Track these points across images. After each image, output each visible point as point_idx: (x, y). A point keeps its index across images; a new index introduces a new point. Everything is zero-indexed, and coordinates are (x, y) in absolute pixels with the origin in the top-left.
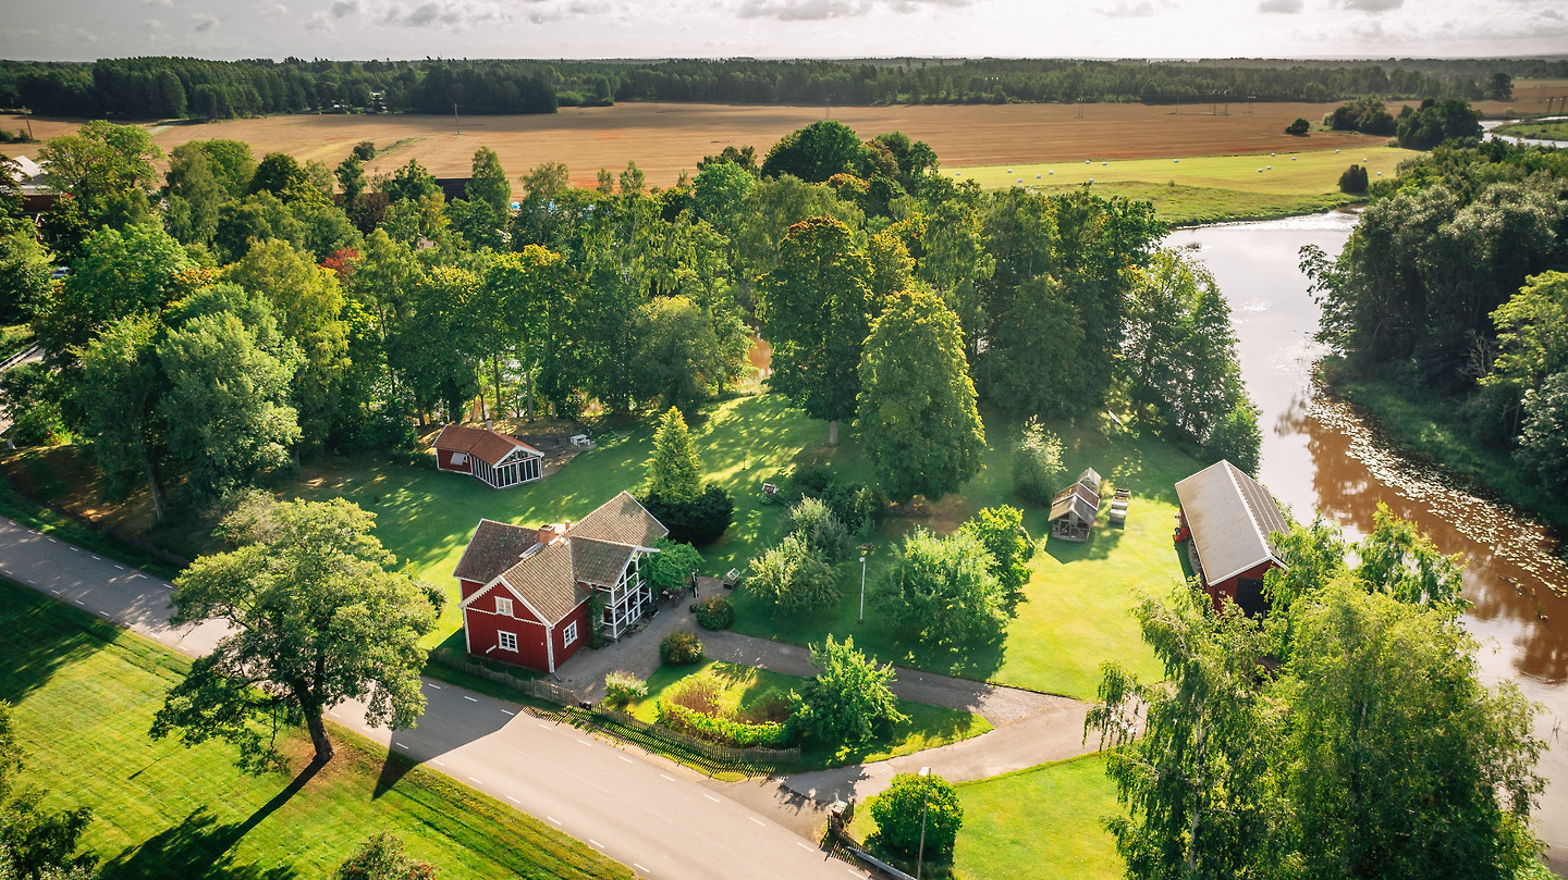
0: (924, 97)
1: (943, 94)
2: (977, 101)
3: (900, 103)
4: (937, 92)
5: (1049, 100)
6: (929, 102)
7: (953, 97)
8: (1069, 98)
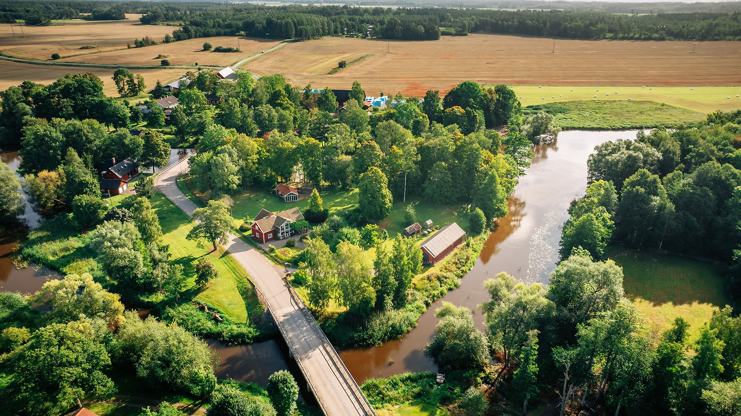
0: (621, 35)
1: (631, 35)
2: (649, 39)
3: (607, 39)
4: (628, 34)
5: (692, 39)
6: (623, 39)
7: (637, 36)
8: (703, 38)
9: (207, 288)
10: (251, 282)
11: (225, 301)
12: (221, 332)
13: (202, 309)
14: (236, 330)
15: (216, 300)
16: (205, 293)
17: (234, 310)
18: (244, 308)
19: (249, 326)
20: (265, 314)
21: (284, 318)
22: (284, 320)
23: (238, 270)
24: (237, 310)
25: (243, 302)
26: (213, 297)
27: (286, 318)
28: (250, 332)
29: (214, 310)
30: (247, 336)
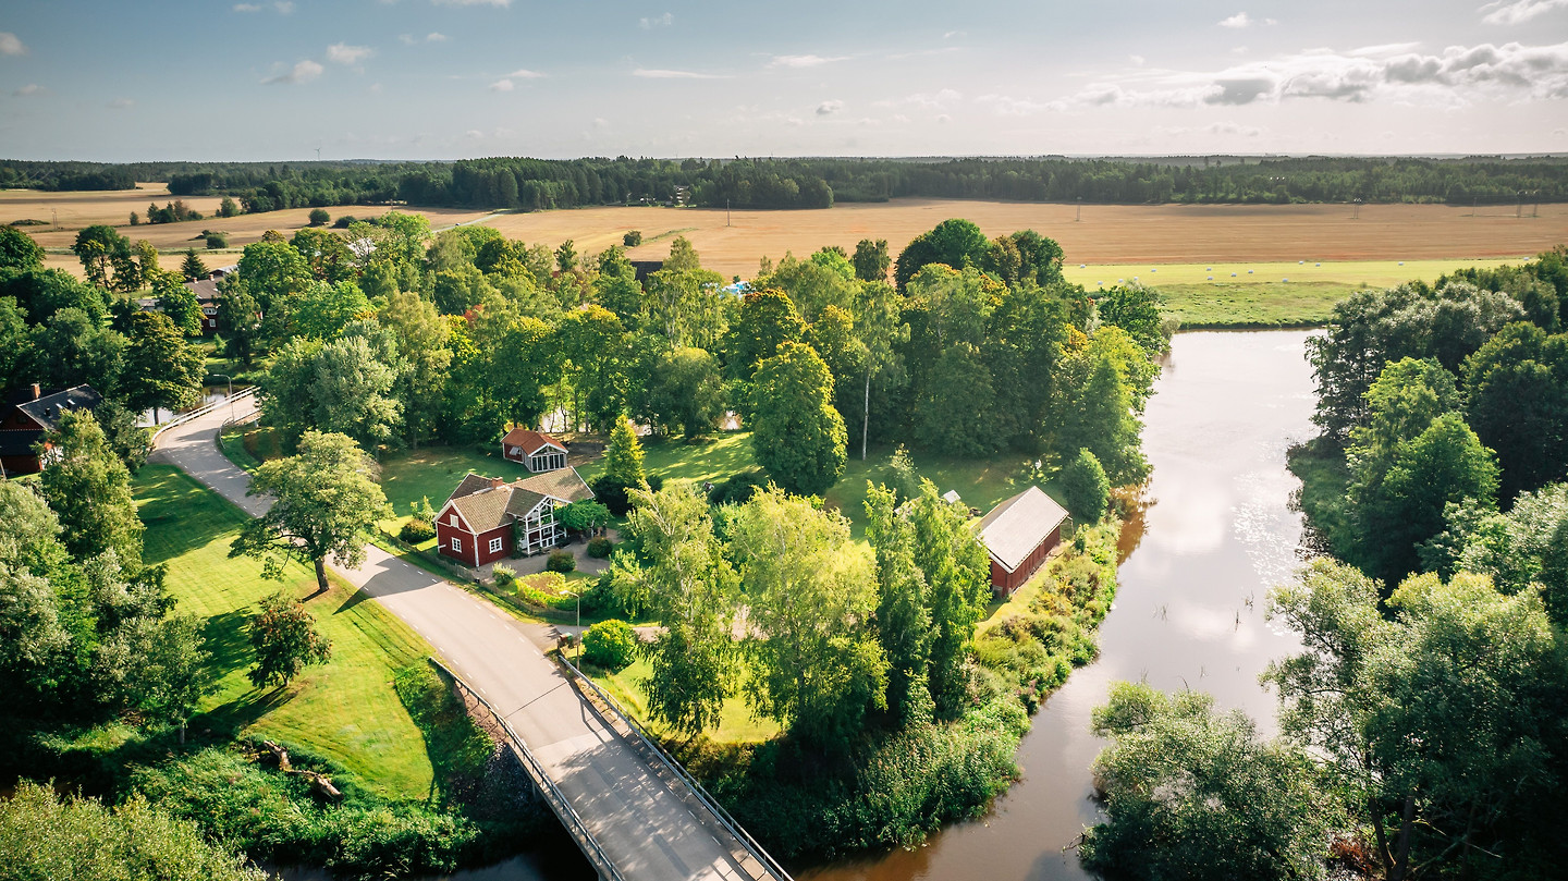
5: (1339, 200)
7: (1232, 196)
9: (293, 696)
10: (440, 670)
11: (354, 734)
12: (335, 835)
13: (269, 762)
14: (391, 825)
15: (321, 731)
16: (282, 712)
17: (385, 762)
18: (419, 750)
19: (442, 810)
20: (497, 763)
21: (569, 770)
22: (569, 777)
23: (396, 641)
24: (395, 760)
25: (417, 733)
26: (313, 722)
27: (577, 769)
28: (443, 831)
29: (312, 763)
30: (436, 844)
